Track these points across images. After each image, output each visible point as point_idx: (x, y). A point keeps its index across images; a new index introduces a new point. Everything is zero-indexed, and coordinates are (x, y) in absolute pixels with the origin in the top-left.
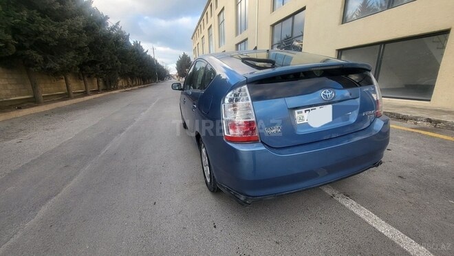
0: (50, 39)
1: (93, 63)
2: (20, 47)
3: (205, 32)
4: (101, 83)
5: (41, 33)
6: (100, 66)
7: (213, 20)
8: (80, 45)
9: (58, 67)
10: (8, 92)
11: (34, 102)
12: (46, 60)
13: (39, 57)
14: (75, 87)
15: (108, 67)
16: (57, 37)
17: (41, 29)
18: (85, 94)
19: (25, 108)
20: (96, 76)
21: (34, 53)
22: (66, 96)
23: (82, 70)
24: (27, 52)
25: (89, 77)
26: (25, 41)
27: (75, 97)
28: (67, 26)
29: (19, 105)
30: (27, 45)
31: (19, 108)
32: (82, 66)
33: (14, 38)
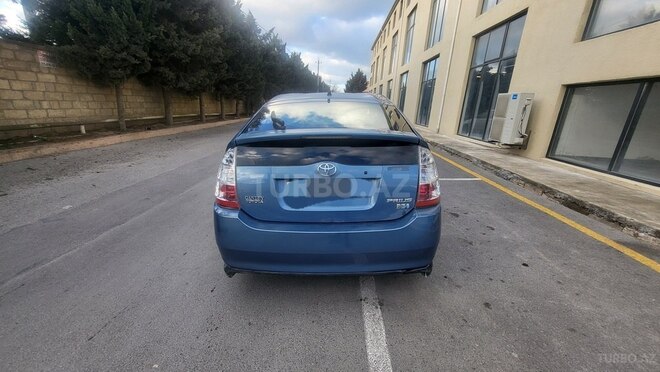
0: (183, 56)
1: (231, 82)
2: (155, 64)
3: (388, 41)
4: (241, 106)
5: (175, 49)
6: (240, 86)
7: (401, 24)
8: (215, 62)
9: (187, 87)
10: (143, 110)
11: (164, 123)
12: (178, 78)
13: (171, 75)
14: (210, 108)
15: (248, 87)
16: (189, 53)
17: (175, 44)
18: (220, 118)
19: (155, 129)
20: (235, 98)
21: (167, 70)
22: (198, 119)
23: (218, 89)
24: (161, 69)
25: (227, 98)
26: (161, 58)
27: (207, 121)
28: (201, 40)
29: (149, 126)
30: (162, 61)
31: (149, 129)
32: (218, 86)
33: (150, 55)
